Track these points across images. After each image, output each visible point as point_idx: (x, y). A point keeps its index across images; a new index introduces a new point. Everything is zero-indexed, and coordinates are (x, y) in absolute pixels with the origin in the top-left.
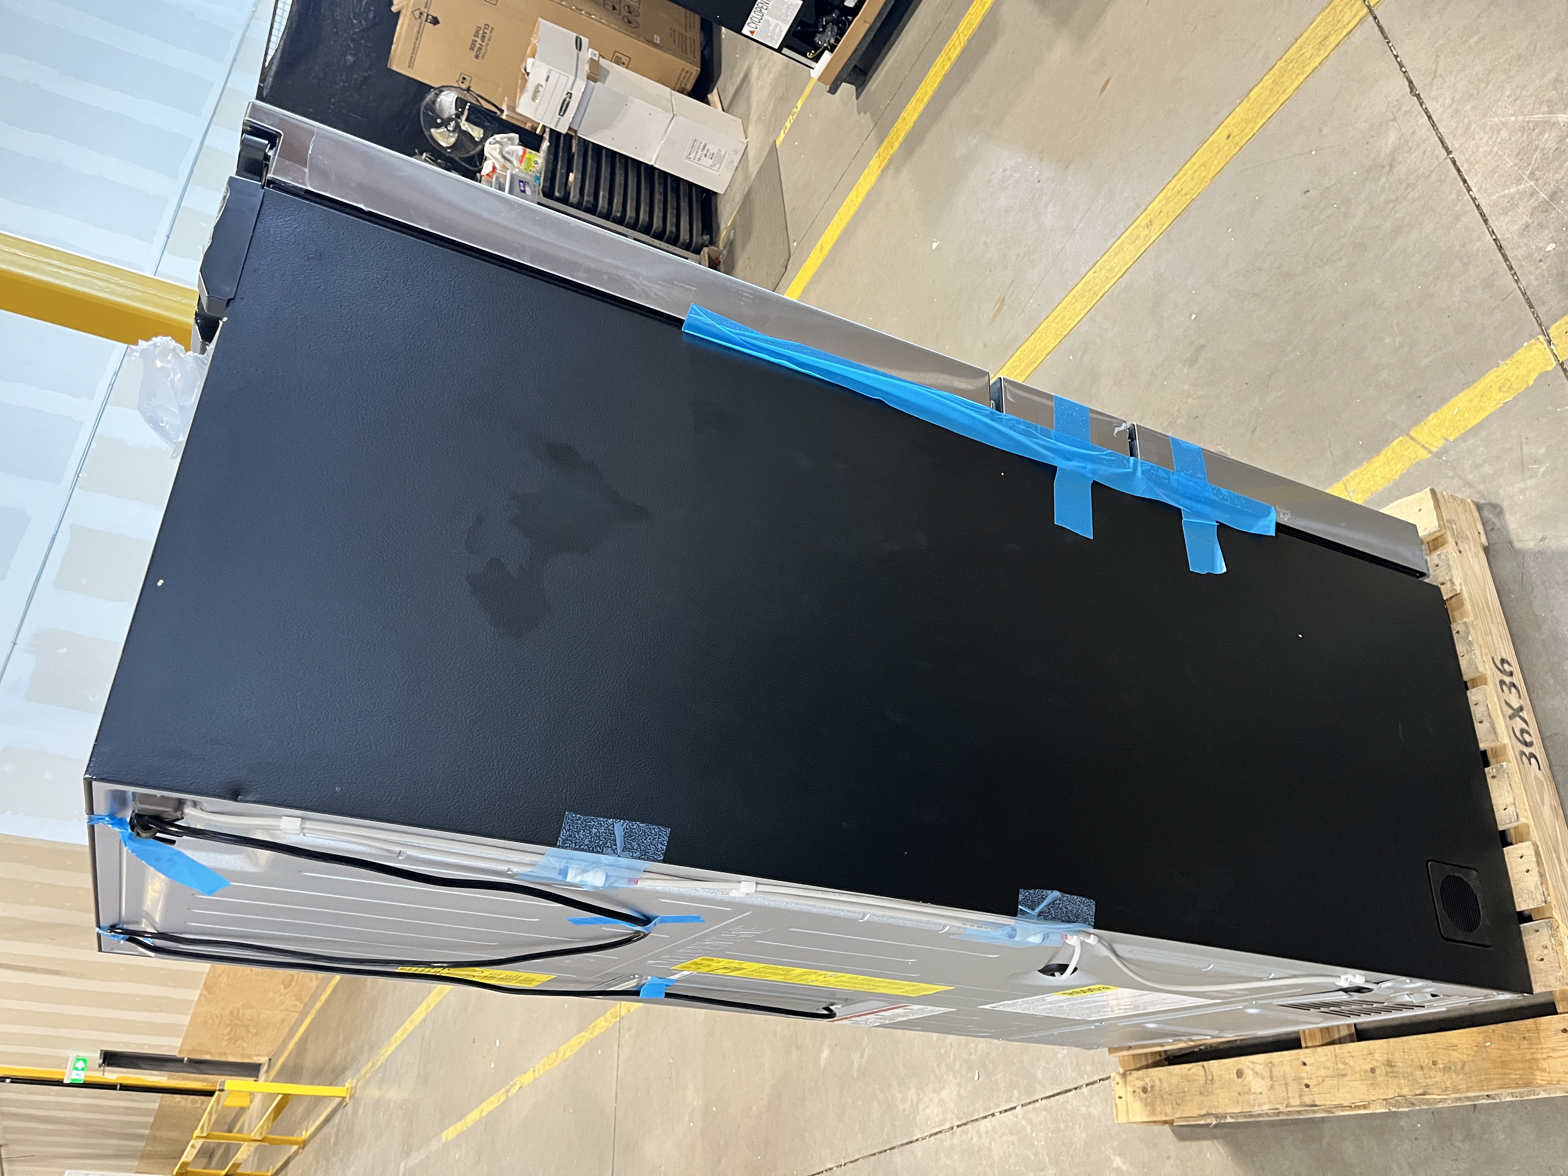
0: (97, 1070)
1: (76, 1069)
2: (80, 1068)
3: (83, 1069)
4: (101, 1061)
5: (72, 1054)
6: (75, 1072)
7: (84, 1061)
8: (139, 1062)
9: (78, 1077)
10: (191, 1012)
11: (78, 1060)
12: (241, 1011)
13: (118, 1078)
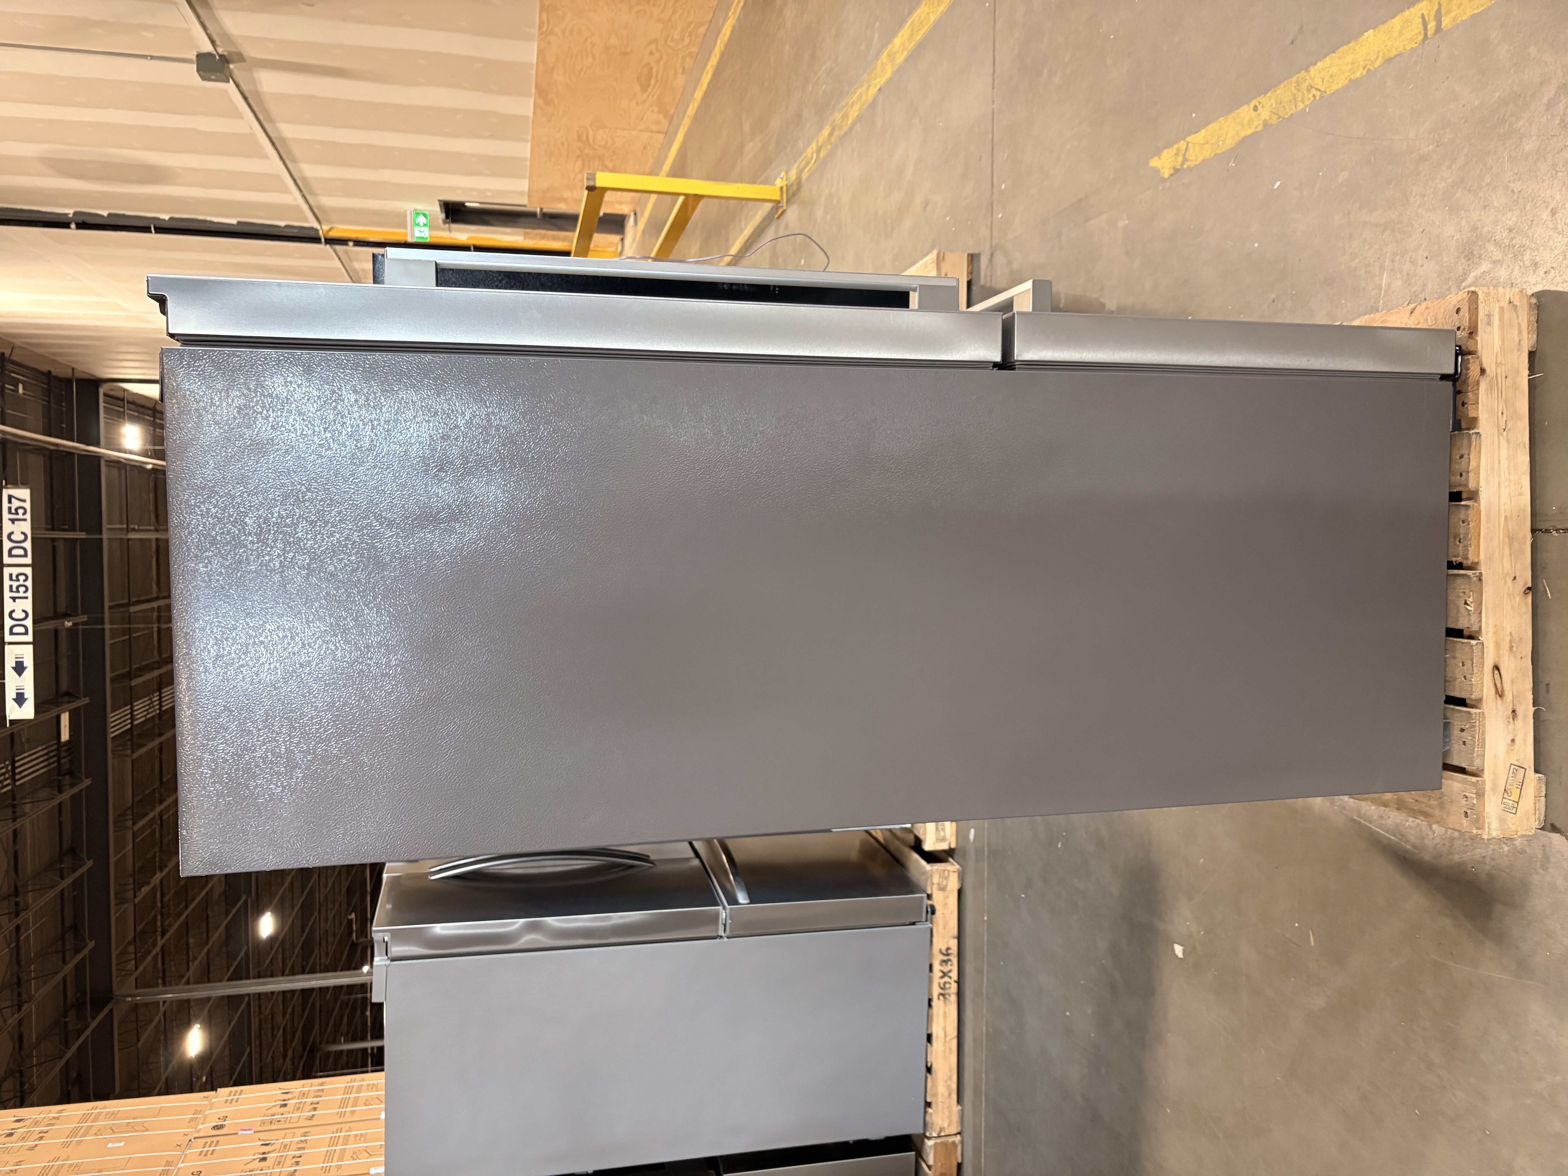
0: (443, 230)
1: (418, 225)
2: (421, 224)
3: (425, 225)
4: (443, 216)
5: (409, 206)
6: (417, 229)
7: (425, 215)
8: (486, 218)
9: (422, 235)
10: (530, 138)
11: (418, 214)
12: (591, 132)
13: (469, 238)
